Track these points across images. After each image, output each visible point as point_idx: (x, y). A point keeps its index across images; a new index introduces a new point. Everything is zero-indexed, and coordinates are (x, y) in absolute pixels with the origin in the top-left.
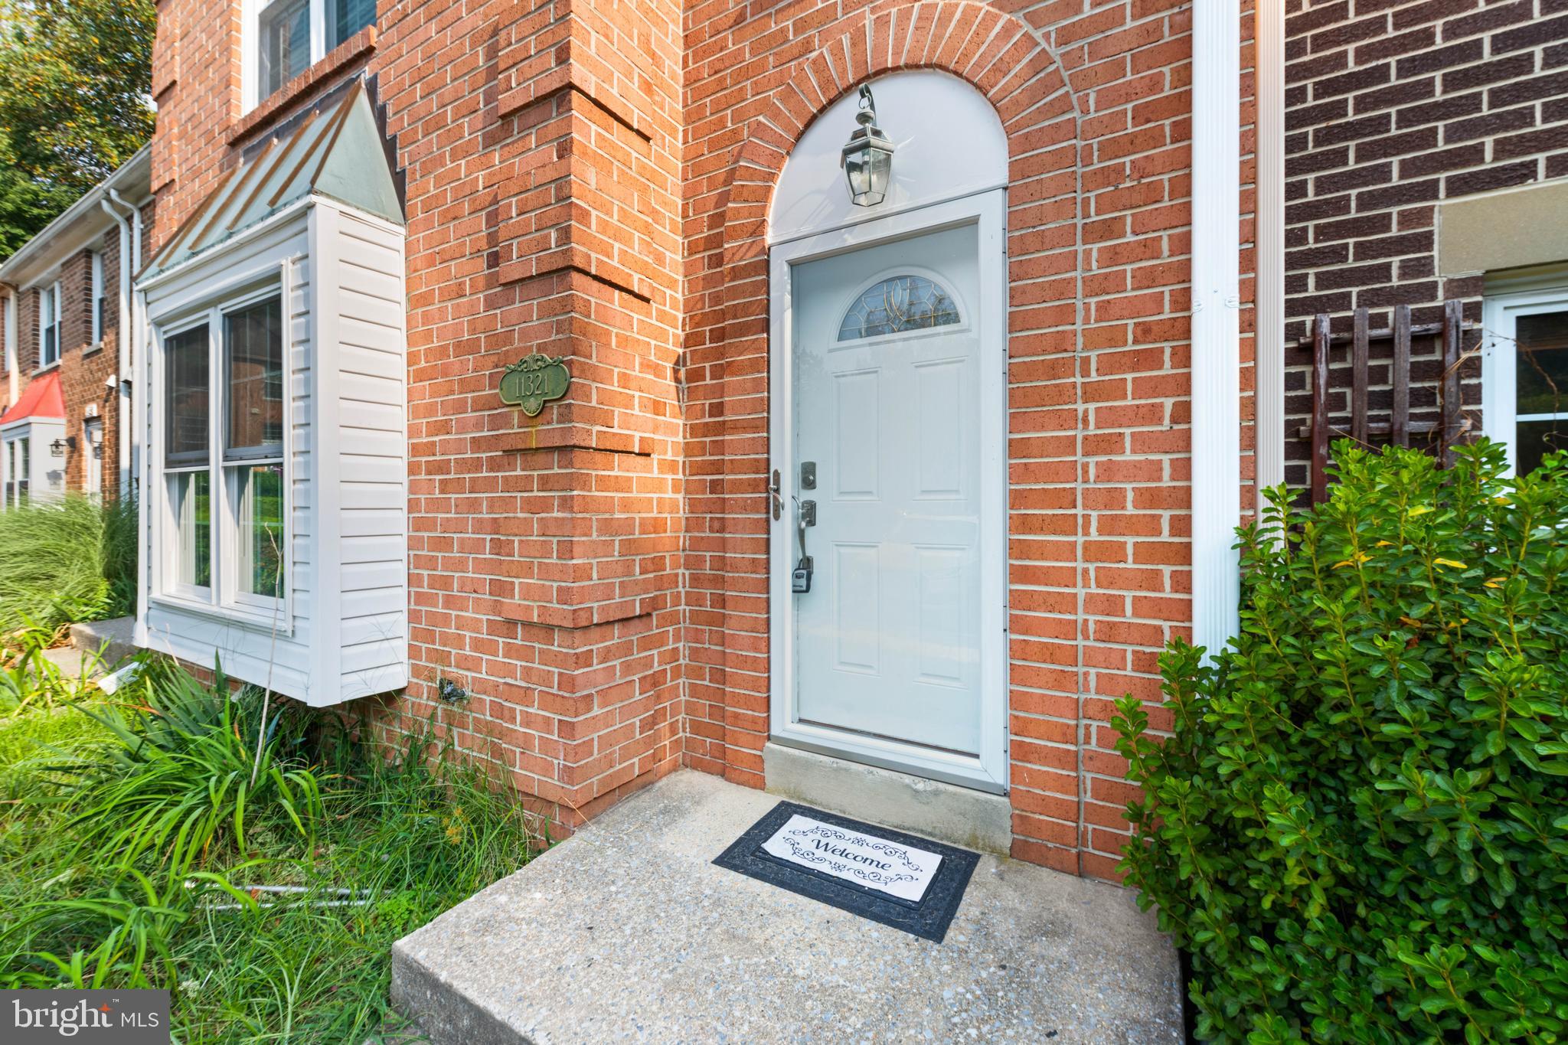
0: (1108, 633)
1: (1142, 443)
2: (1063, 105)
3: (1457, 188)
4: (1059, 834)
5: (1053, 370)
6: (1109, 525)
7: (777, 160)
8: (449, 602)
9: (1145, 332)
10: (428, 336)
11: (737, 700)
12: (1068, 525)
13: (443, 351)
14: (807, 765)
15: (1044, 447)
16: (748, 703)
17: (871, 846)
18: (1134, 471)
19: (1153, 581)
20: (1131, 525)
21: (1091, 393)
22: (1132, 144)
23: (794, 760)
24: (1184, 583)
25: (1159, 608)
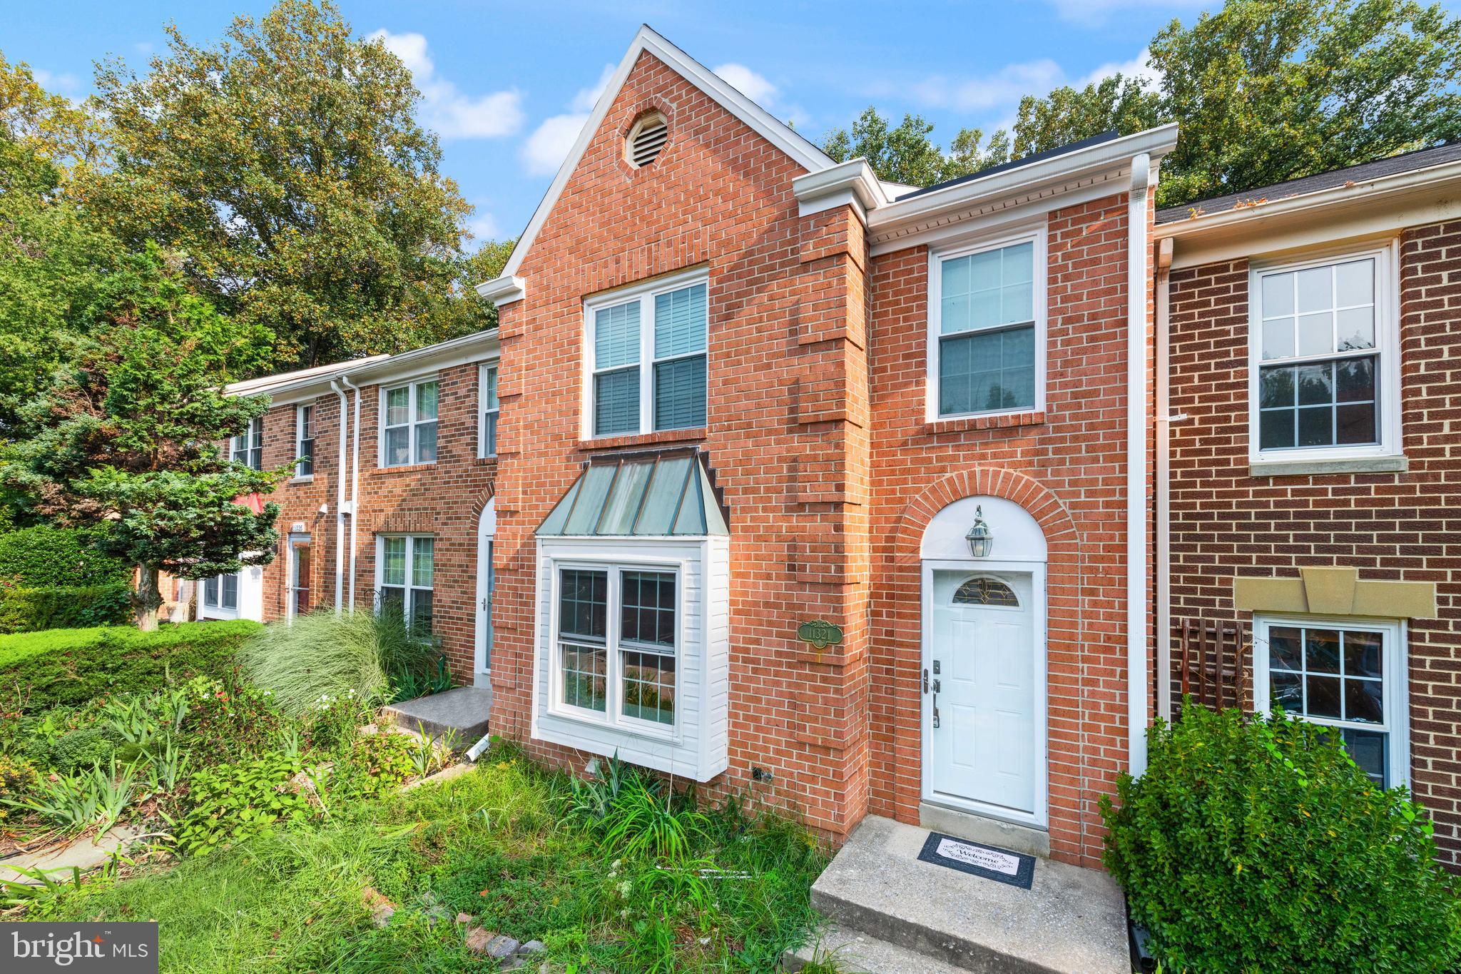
0: (1093, 762)
1: (1107, 685)
2: (1072, 536)
3: (1243, 572)
4: (1072, 848)
5: (1068, 647)
6: (1092, 717)
7: (927, 520)
8: (757, 729)
9: (1108, 638)
10: (745, 594)
11: (902, 781)
12: (1075, 715)
13: (756, 604)
14: (945, 815)
15: (1064, 680)
16: (909, 782)
17: (985, 853)
18: (1104, 696)
19: (1113, 742)
20: (1103, 718)
21: (1085, 659)
22: (1102, 560)
23: (937, 812)
24: (1125, 744)
25: (1115, 754)
